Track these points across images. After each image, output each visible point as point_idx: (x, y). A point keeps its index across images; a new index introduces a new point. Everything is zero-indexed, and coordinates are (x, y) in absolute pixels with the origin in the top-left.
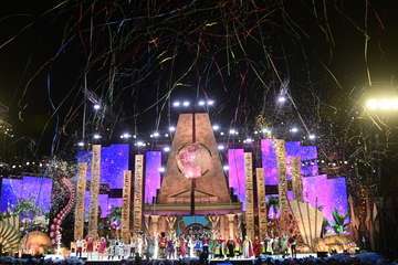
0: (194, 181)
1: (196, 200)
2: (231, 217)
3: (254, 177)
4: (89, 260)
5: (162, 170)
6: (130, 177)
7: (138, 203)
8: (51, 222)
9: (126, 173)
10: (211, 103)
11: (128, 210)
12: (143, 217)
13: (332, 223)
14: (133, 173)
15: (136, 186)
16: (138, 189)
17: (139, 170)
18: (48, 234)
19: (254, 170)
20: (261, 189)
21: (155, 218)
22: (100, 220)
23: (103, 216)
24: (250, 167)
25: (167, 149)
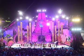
0: (42, 28)
1: (42, 32)
2: (49, 36)
3: (54, 27)
5: (35, 26)
6: (28, 27)
7: (30, 33)
8: (13, 38)
9: (28, 26)
10: (45, 11)
11: (28, 34)
12: (31, 36)
13: (68, 39)
14: (29, 26)
15: (30, 29)
16: (30, 30)
17: (30, 26)
18: (13, 41)
19: (54, 26)
20: (56, 30)
21: (34, 36)
22: (23, 36)
23: (23, 35)
24: (53, 25)
25: (36, 21)
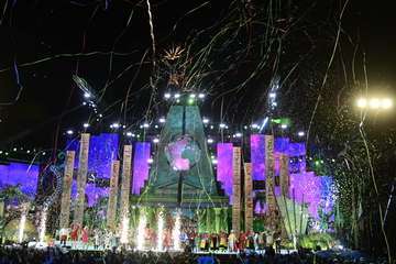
0: (182, 173)
1: (183, 192)
2: (217, 210)
3: (242, 171)
4: (73, 248)
6: (118, 167)
7: (125, 194)
8: (37, 209)
9: (115, 163)
12: (130, 208)
13: (317, 220)
14: (121, 163)
15: (124, 176)
16: (126, 180)
17: (127, 160)
18: (33, 221)
19: (242, 165)
20: (248, 183)
22: (86, 209)
24: (239, 161)
25: (156, 141)
